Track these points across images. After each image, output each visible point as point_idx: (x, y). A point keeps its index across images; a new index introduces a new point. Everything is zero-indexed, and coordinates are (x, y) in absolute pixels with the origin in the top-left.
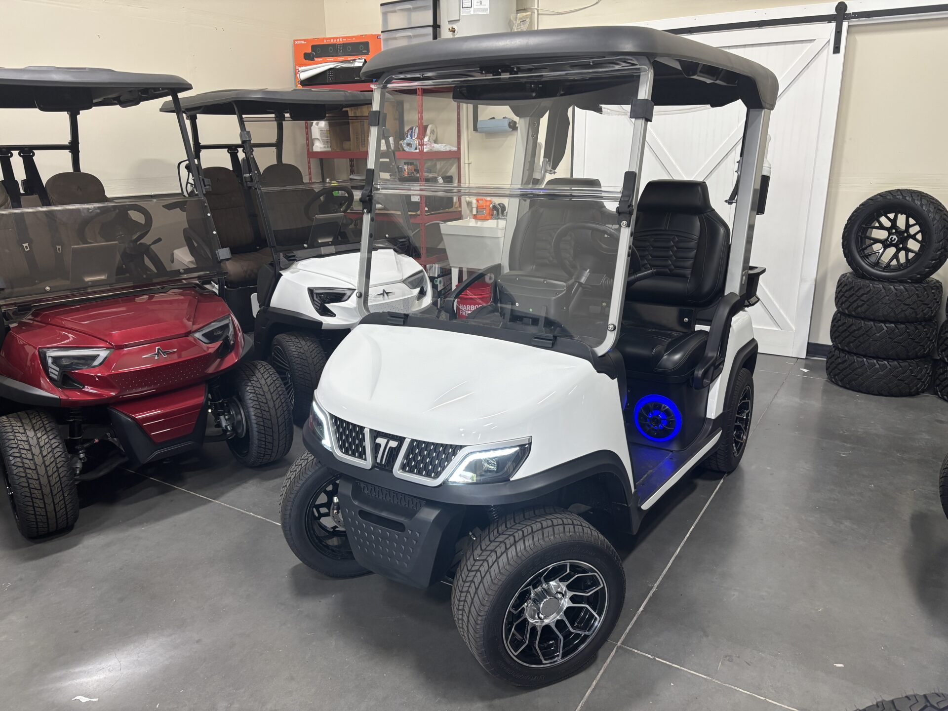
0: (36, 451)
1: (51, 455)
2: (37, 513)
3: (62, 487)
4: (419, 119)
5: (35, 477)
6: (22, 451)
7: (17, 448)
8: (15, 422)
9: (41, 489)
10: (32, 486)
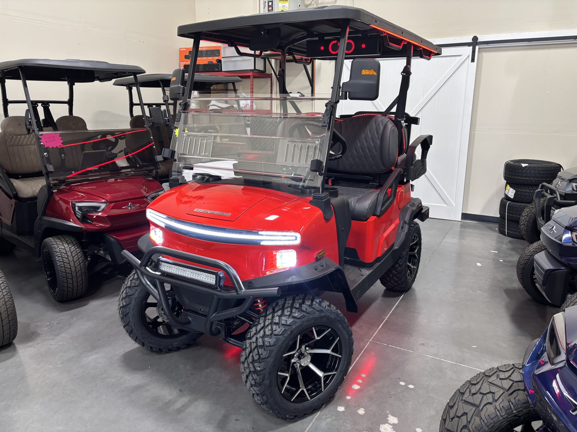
0: (69, 254)
1: (76, 256)
2: (69, 287)
3: (82, 273)
5: (69, 267)
6: (62, 254)
7: (59, 252)
8: (57, 240)
9: (71, 274)
10: (67, 272)
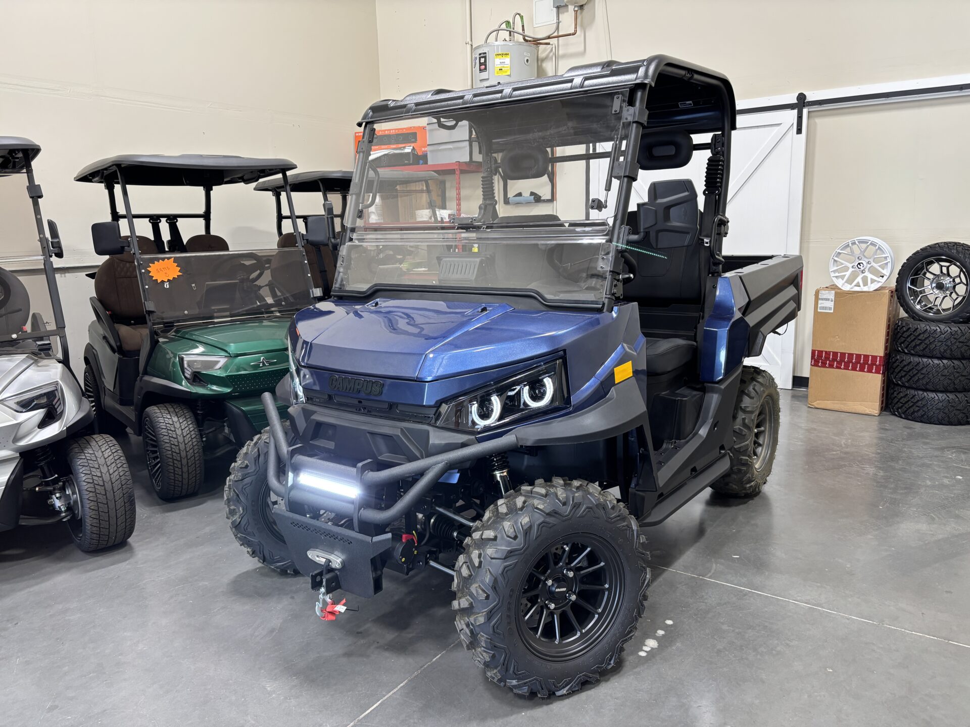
4: (457, 194)
